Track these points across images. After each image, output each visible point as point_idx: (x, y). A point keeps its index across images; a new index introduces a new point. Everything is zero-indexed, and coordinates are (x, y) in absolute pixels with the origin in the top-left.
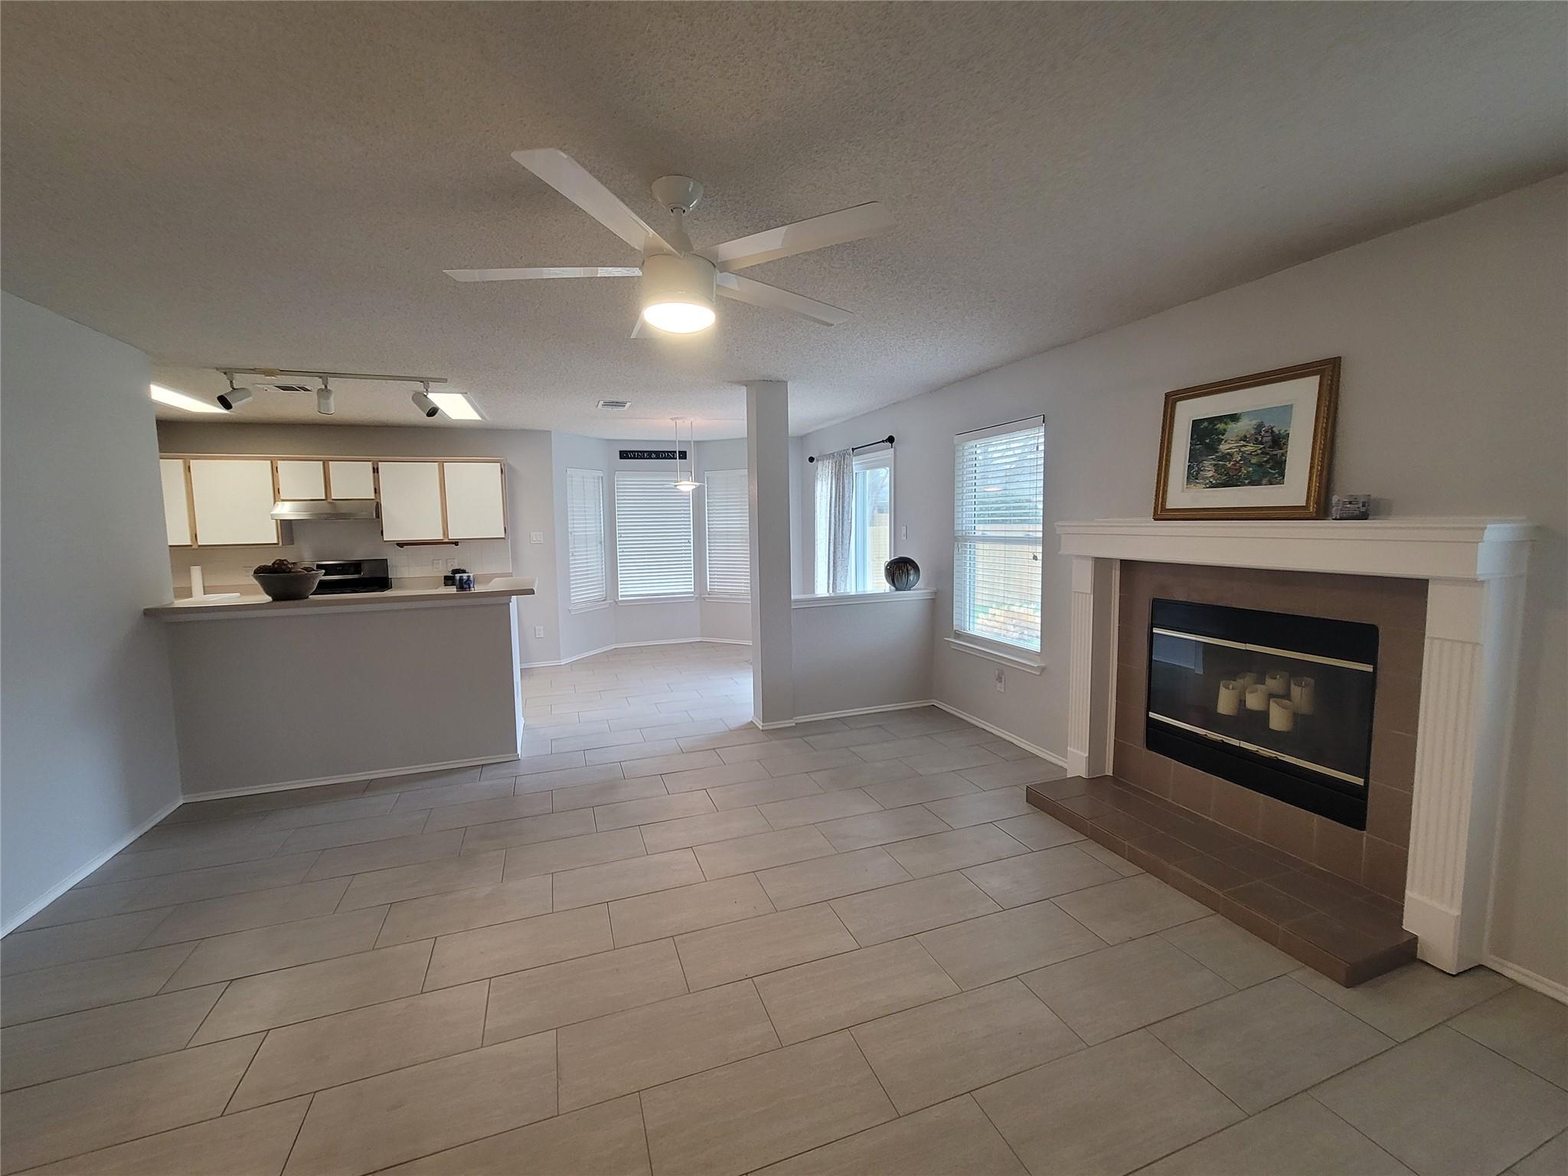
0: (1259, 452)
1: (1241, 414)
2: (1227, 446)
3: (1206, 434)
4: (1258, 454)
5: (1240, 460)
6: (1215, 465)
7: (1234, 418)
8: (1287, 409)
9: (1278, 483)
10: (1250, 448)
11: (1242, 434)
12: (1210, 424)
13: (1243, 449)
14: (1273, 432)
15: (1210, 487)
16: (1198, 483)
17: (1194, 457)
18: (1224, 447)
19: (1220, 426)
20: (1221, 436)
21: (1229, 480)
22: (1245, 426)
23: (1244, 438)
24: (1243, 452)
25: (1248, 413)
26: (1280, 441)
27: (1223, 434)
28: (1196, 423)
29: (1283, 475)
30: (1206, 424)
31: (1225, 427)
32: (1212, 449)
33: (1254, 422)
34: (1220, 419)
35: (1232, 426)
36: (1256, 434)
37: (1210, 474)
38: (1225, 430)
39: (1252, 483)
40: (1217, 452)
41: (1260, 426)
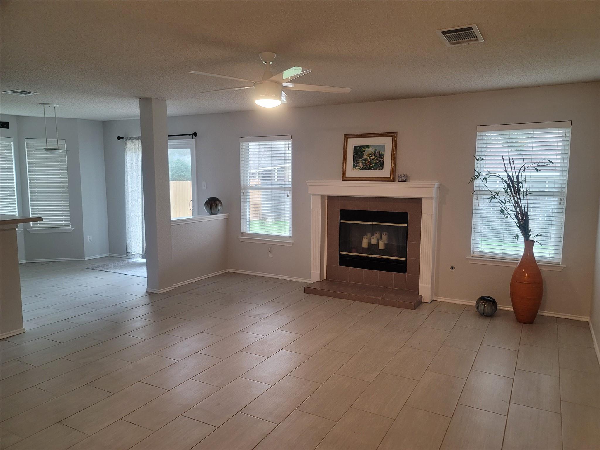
0: (376, 159)
1: (370, 146)
2: (366, 156)
3: (359, 151)
4: (375, 160)
5: (370, 161)
6: (362, 162)
7: (368, 147)
8: (383, 146)
9: (382, 170)
10: (372, 158)
11: (370, 153)
12: (359, 148)
13: (371, 158)
14: (379, 153)
15: (361, 170)
16: (357, 168)
17: (355, 159)
18: (365, 156)
19: (364, 149)
20: (363, 153)
21: (367, 168)
22: (371, 150)
23: (371, 154)
24: (371, 159)
25: (372, 146)
26: (382, 156)
27: (364, 152)
28: (355, 147)
29: (383, 167)
30: (358, 148)
31: (365, 149)
32: (361, 156)
33: (374, 149)
34: (363, 146)
35: (367, 149)
36: (374, 153)
37: (361, 165)
38: (365, 151)
39: (374, 169)
40: (363, 158)
41: (376, 150)
